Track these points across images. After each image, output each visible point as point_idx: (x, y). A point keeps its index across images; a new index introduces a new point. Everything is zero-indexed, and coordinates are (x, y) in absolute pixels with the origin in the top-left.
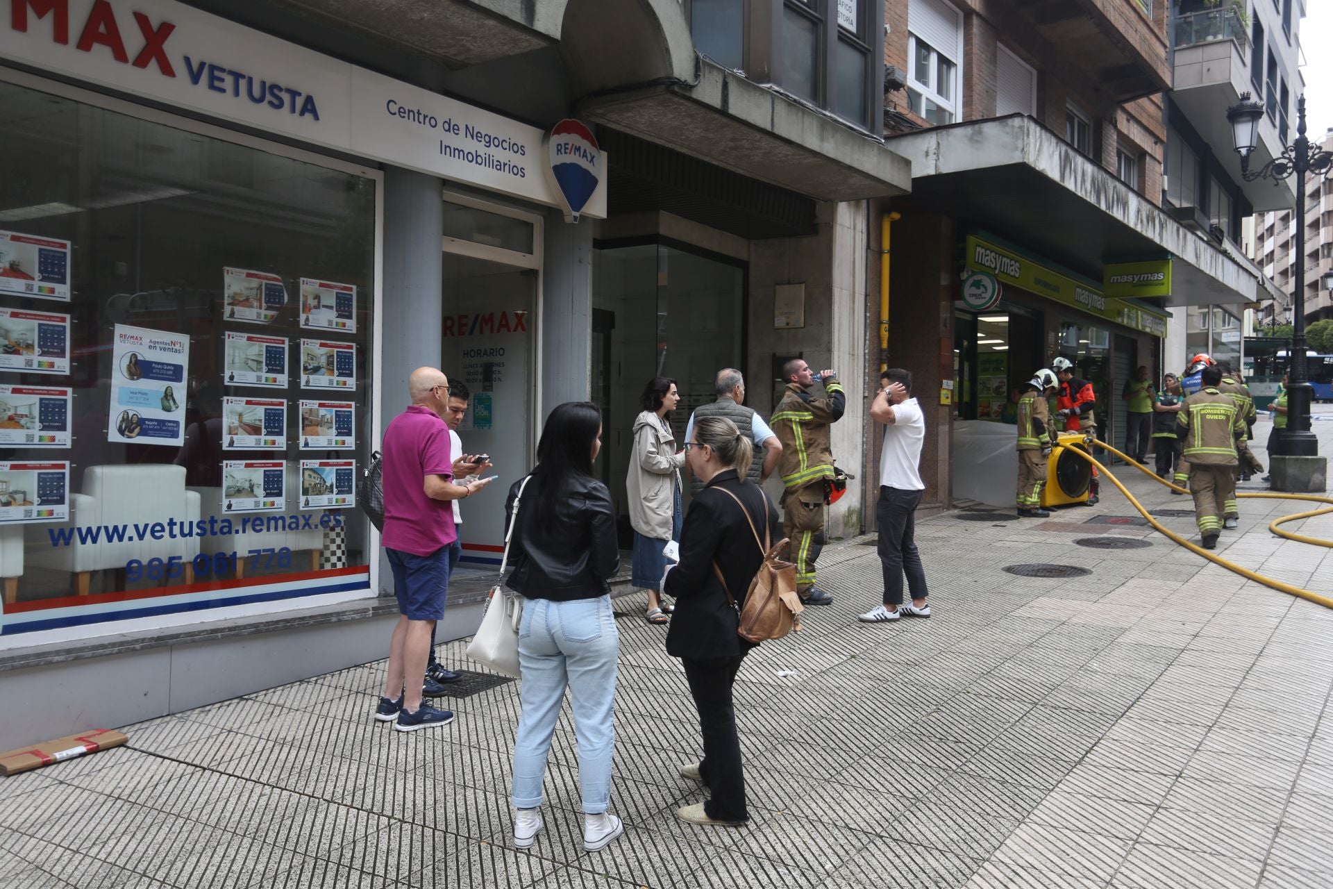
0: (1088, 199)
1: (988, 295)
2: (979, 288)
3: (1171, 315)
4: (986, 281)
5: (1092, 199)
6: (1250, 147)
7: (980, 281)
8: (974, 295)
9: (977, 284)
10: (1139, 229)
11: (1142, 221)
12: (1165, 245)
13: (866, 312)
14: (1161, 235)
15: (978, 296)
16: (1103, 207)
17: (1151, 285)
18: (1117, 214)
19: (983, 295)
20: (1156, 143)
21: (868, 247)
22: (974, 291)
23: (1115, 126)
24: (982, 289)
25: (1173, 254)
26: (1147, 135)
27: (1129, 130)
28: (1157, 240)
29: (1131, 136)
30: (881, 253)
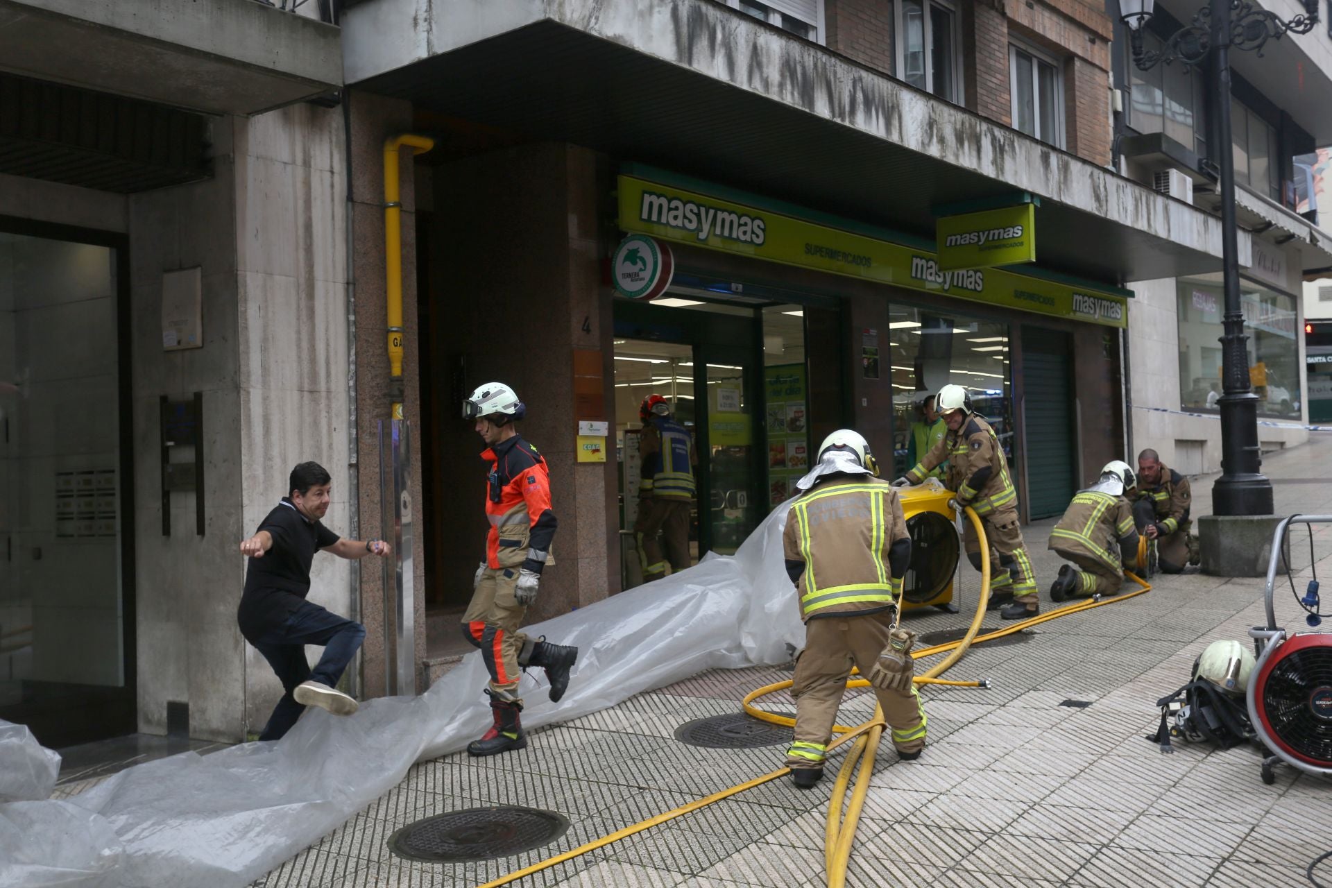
0: (775, 98)
1: (647, 274)
2: (635, 263)
3: (1132, 294)
4: (645, 251)
5: (790, 98)
6: (1142, 13)
7: (637, 251)
8: (629, 275)
9: (633, 257)
10: (934, 151)
11: (942, 140)
12: (1009, 178)
13: (348, 313)
14: (998, 163)
15: (633, 277)
16: (822, 109)
17: (1005, 246)
18: (870, 125)
19: (642, 274)
20: (1093, 42)
21: (350, 198)
22: (630, 268)
23: (1003, 14)
24: (640, 264)
25: (1033, 195)
26: (1073, 28)
27: (1033, 21)
28: (988, 170)
29: (1039, 29)
30: (382, 207)
